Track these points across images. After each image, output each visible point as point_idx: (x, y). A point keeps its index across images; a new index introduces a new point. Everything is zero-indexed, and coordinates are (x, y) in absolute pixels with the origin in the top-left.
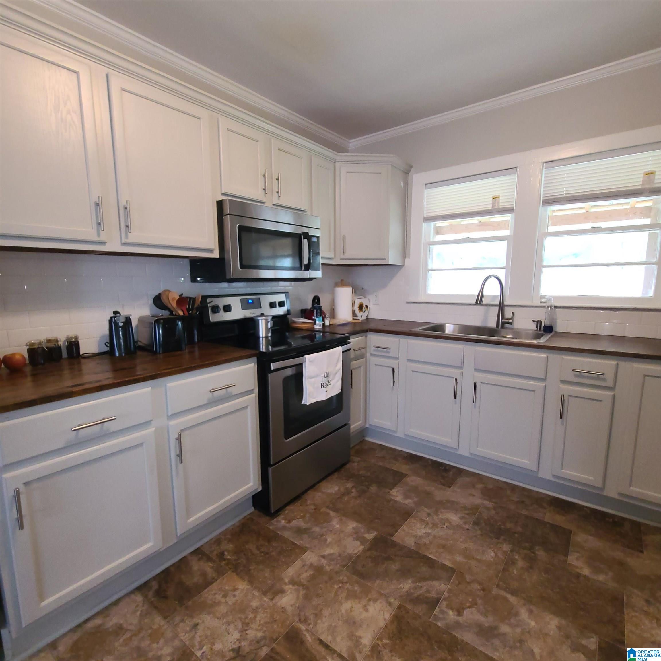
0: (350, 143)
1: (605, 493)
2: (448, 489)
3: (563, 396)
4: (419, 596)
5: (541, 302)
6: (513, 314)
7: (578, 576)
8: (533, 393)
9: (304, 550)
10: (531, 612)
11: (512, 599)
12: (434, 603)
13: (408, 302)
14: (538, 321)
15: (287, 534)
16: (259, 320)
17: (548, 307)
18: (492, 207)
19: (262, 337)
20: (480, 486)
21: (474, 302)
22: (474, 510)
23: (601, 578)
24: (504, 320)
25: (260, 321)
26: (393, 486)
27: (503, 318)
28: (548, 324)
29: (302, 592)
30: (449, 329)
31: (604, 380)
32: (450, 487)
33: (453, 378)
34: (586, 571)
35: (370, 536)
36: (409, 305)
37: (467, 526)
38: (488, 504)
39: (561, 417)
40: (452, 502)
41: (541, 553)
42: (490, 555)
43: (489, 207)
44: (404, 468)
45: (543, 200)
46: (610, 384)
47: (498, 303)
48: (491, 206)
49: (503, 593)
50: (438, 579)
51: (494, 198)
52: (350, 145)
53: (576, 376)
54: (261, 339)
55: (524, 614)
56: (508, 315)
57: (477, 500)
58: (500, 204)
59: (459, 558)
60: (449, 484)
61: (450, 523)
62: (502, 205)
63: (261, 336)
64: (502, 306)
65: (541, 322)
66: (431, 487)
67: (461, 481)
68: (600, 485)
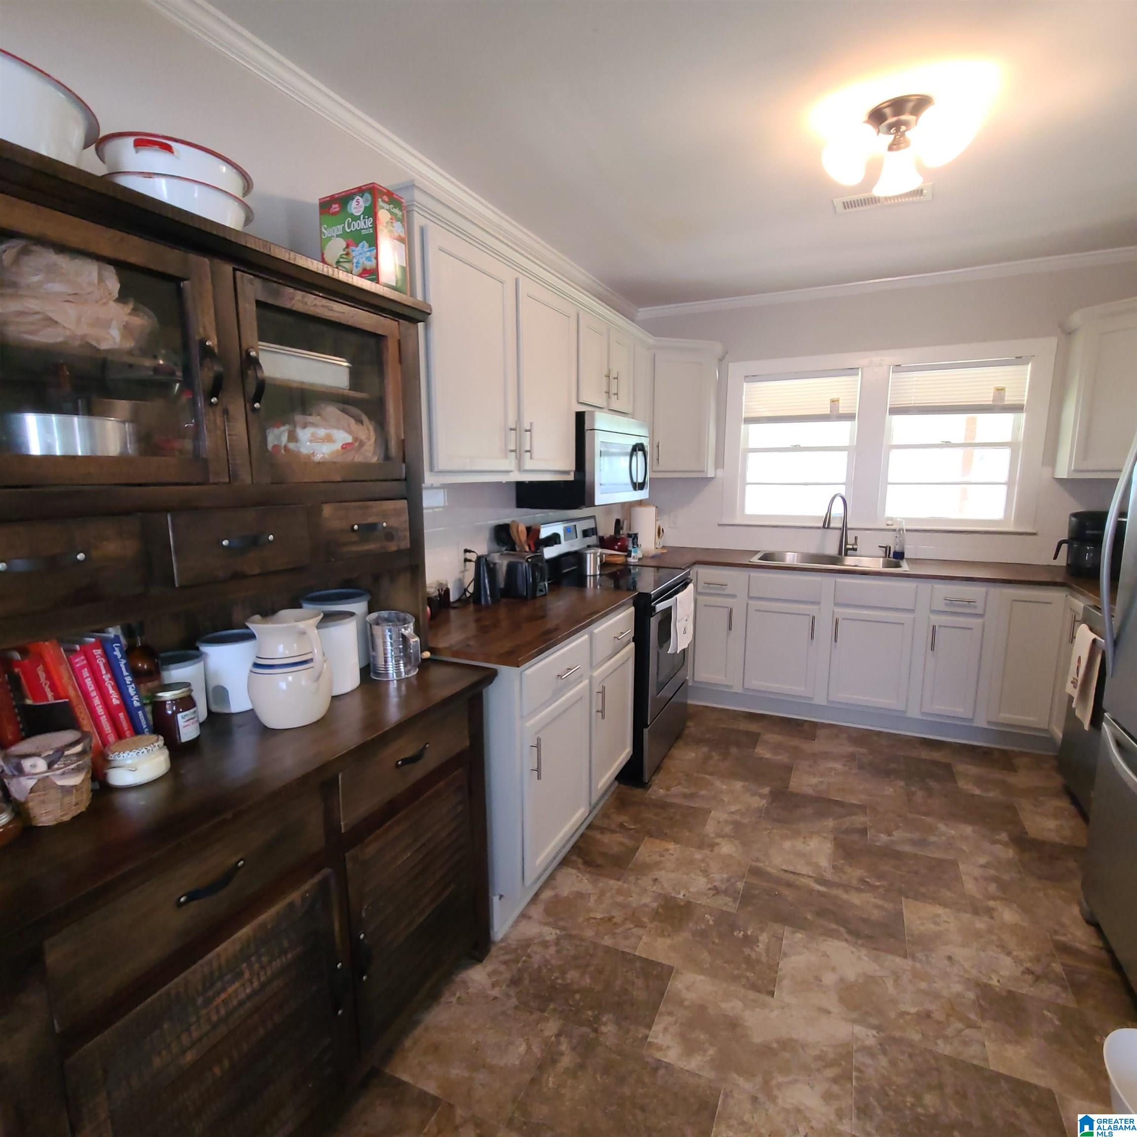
0: (638, 312)
1: (974, 725)
2: (813, 742)
3: (934, 627)
4: (847, 828)
5: (888, 525)
6: (856, 538)
7: (973, 795)
8: (902, 626)
9: (709, 812)
10: (947, 825)
11: (928, 820)
12: (863, 831)
13: (719, 525)
14: (887, 547)
15: (676, 800)
16: (586, 554)
17: (900, 530)
18: (831, 411)
19: (590, 576)
20: (844, 736)
21: (821, 525)
22: (851, 757)
23: (991, 794)
24: (848, 546)
25: (588, 556)
26: (754, 744)
27: (846, 544)
28: (898, 549)
29: (737, 842)
30: (791, 559)
31: (975, 607)
32: (814, 740)
33: (809, 615)
34: (977, 792)
35: (766, 790)
36: (721, 528)
37: (853, 771)
38: (863, 750)
39: (932, 649)
40: (826, 753)
41: (933, 784)
42: (889, 791)
43: (827, 411)
44: (753, 727)
45: (890, 409)
46: (979, 611)
47: (840, 525)
48: (829, 410)
49: (917, 816)
50: (855, 814)
51: (833, 401)
52: (639, 314)
53: (946, 604)
54: (588, 578)
55: (942, 827)
56: (851, 540)
57: (851, 749)
58: (840, 409)
59: (863, 797)
60: (813, 738)
61: (835, 770)
62: (842, 411)
63: (588, 573)
64: (844, 529)
65: (890, 547)
66: (795, 742)
67: (821, 733)
68: (970, 716)
